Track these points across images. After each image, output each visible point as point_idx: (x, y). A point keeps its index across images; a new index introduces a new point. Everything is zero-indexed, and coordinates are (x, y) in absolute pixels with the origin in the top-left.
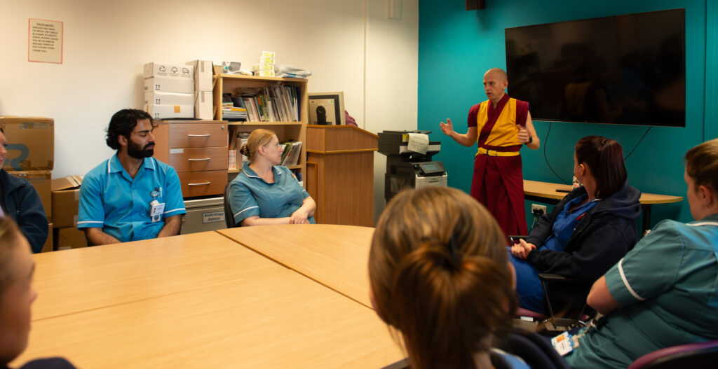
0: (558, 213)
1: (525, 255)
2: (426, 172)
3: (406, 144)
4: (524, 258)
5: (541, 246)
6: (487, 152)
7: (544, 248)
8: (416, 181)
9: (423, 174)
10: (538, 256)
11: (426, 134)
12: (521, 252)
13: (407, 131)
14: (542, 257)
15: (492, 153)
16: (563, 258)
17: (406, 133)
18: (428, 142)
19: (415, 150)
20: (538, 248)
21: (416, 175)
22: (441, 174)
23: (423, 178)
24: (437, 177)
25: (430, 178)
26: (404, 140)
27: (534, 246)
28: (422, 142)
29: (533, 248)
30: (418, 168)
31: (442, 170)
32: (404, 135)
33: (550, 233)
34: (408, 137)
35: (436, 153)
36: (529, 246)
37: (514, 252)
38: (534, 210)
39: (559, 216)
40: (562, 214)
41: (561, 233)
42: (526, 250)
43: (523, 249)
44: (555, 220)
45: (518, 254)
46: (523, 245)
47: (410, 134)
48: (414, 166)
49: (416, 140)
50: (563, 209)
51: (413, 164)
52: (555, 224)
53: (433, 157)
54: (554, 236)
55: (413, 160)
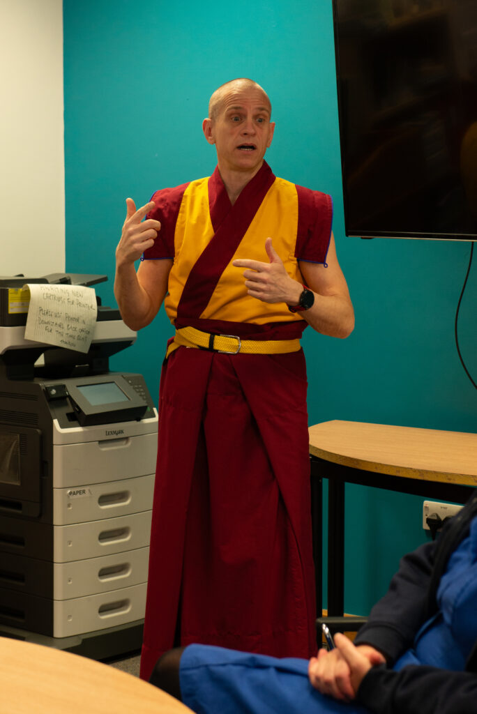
0: (454, 548)
1: (349, 688)
2: (87, 412)
3: (20, 320)
4: (346, 695)
5: (401, 654)
6: (211, 342)
7: (410, 661)
8: (56, 440)
9: (76, 417)
10: (388, 689)
11: (88, 285)
12: (338, 679)
13: (27, 276)
14: (401, 693)
15: (225, 344)
16: (461, 693)
17: (20, 282)
18: (94, 313)
19: (52, 340)
20: (391, 662)
21: (56, 422)
22: (137, 414)
23: (79, 429)
24: (127, 427)
25: (101, 430)
26: (14, 308)
27: (377, 654)
28: (75, 311)
29: (375, 663)
30: (63, 399)
31: (142, 403)
32: (11, 290)
33: (430, 610)
34: (27, 296)
35: (120, 345)
36: (363, 656)
37: (318, 679)
38: (429, 521)
39: (456, 555)
40: (466, 547)
41: (458, 611)
42: (353, 671)
43: (343, 669)
44: (444, 570)
45: (328, 683)
46: (343, 656)
47: (33, 288)
48: (47, 390)
49: (53, 307)
50: (467, 534)
51: (44, 384)
52: (445, 580)
53: (114, 360)
54: (439, 620)
55: (45, 373)
